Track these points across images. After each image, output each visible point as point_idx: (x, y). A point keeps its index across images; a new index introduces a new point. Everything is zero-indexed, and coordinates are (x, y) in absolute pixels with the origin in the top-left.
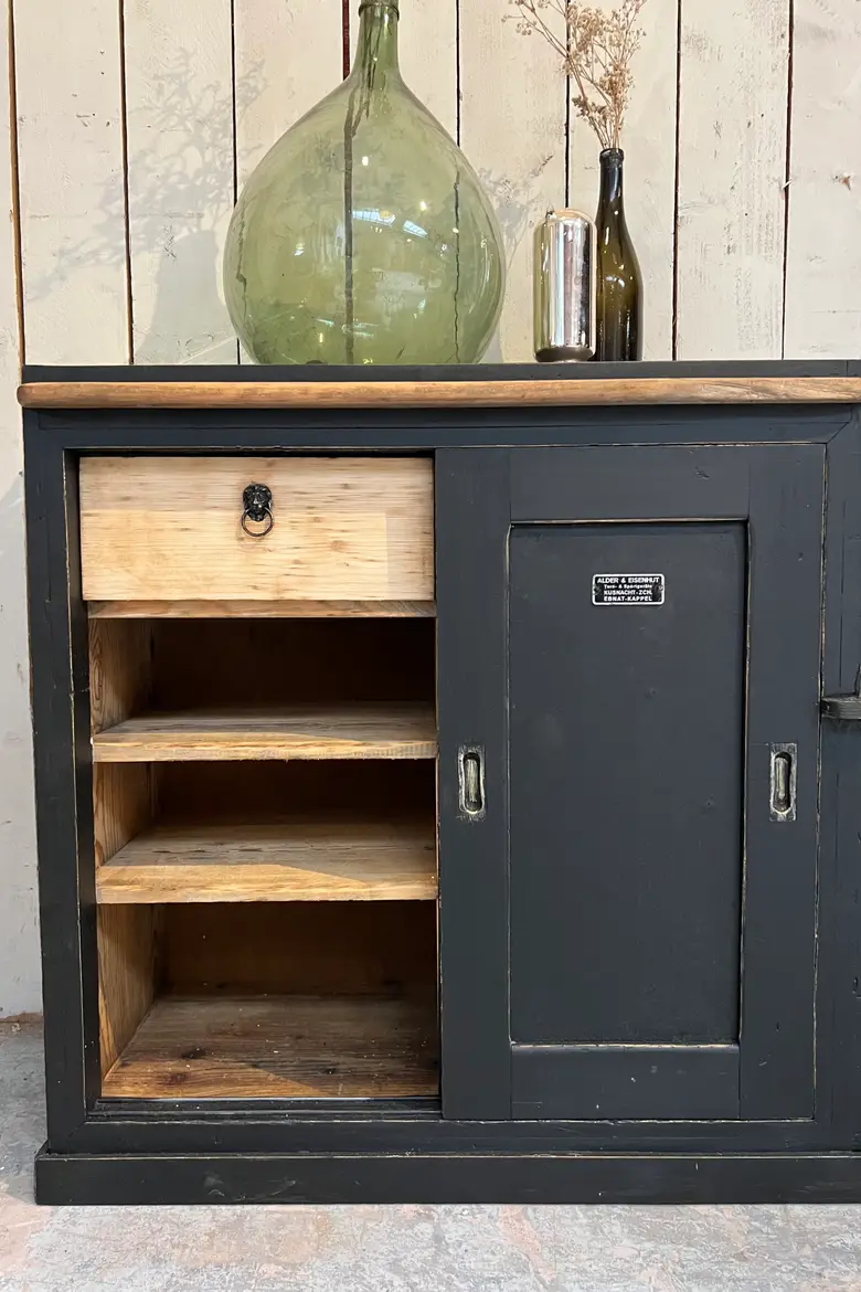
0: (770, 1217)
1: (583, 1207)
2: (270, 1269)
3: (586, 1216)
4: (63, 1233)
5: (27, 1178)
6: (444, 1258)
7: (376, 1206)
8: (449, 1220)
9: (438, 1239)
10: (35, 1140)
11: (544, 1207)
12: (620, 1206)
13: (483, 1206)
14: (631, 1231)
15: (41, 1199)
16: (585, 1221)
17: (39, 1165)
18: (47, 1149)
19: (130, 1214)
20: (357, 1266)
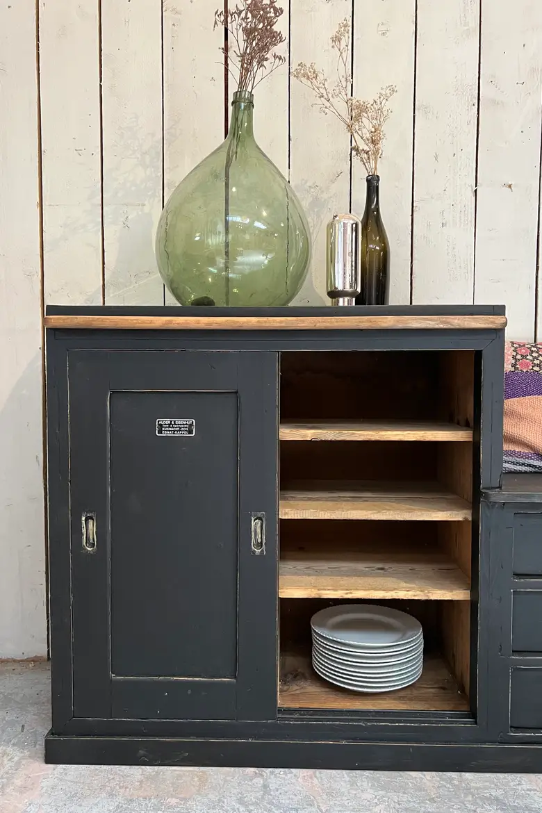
0: (452, 779)
1: (348, 771)
2: (173, 801)
3: (348, 776)
4: (59, 779)
5: (40, 748)
6: (266, 797)
7: (233, 769)
8: (272, 777)
9: (265, 786)
10: (44, 728)
11: (326, 770)
12: (367, 771)
13: (292, 770)
14: (373, 785)
15: (48, 760)
16: (348, 779)
17: (47, 742)
18: (52, 733)
19: (97, 770)
20: (220, 801)
